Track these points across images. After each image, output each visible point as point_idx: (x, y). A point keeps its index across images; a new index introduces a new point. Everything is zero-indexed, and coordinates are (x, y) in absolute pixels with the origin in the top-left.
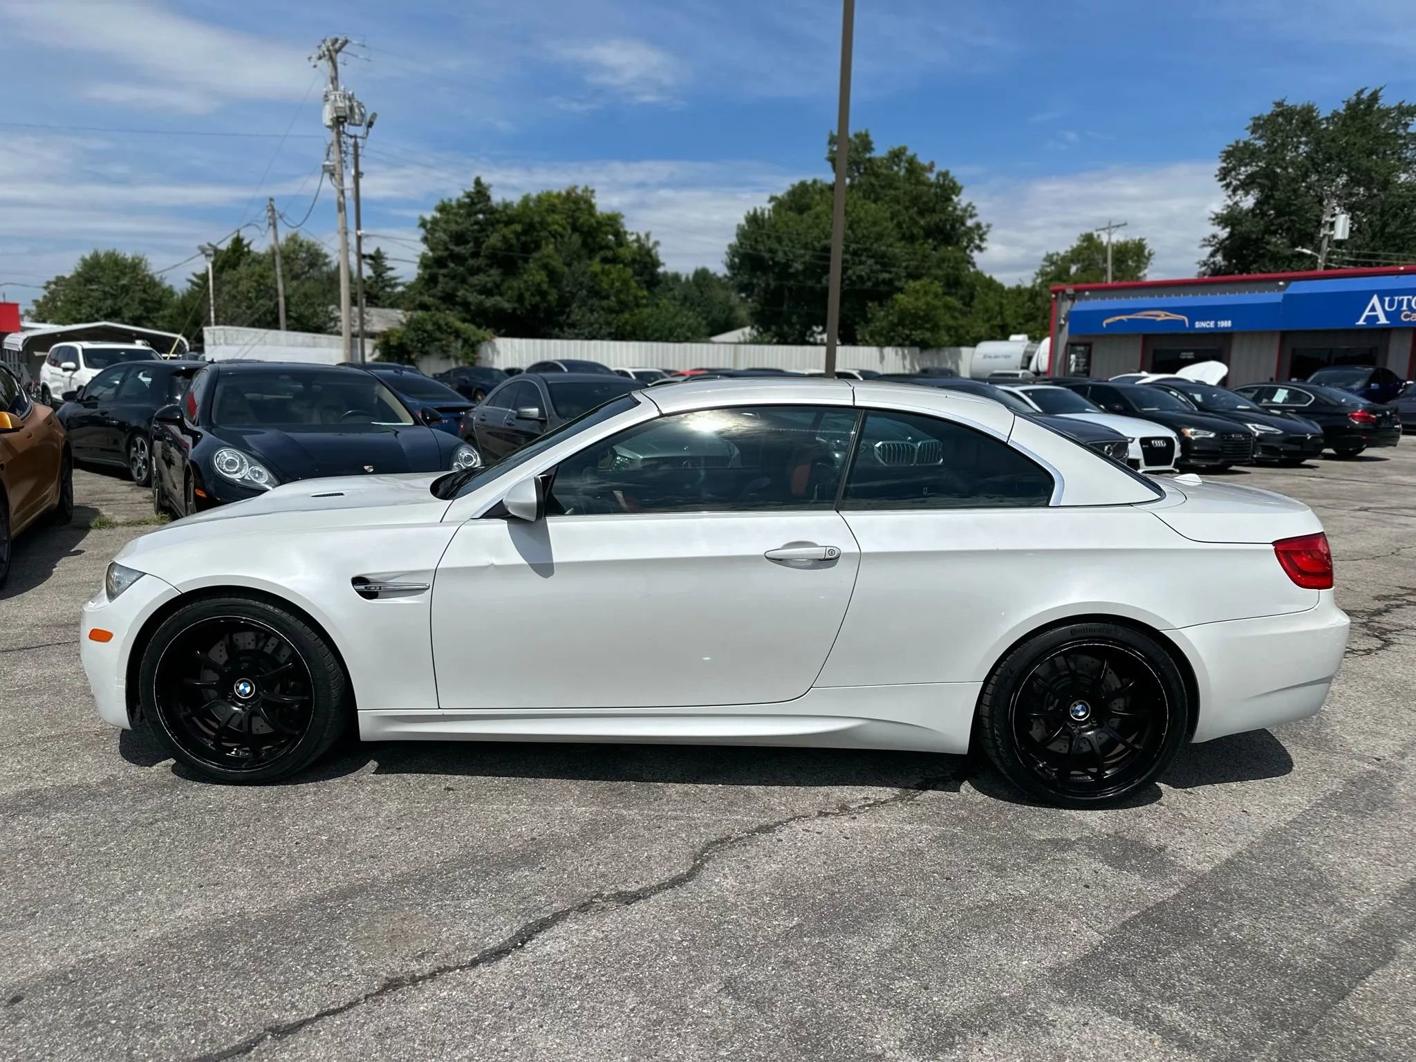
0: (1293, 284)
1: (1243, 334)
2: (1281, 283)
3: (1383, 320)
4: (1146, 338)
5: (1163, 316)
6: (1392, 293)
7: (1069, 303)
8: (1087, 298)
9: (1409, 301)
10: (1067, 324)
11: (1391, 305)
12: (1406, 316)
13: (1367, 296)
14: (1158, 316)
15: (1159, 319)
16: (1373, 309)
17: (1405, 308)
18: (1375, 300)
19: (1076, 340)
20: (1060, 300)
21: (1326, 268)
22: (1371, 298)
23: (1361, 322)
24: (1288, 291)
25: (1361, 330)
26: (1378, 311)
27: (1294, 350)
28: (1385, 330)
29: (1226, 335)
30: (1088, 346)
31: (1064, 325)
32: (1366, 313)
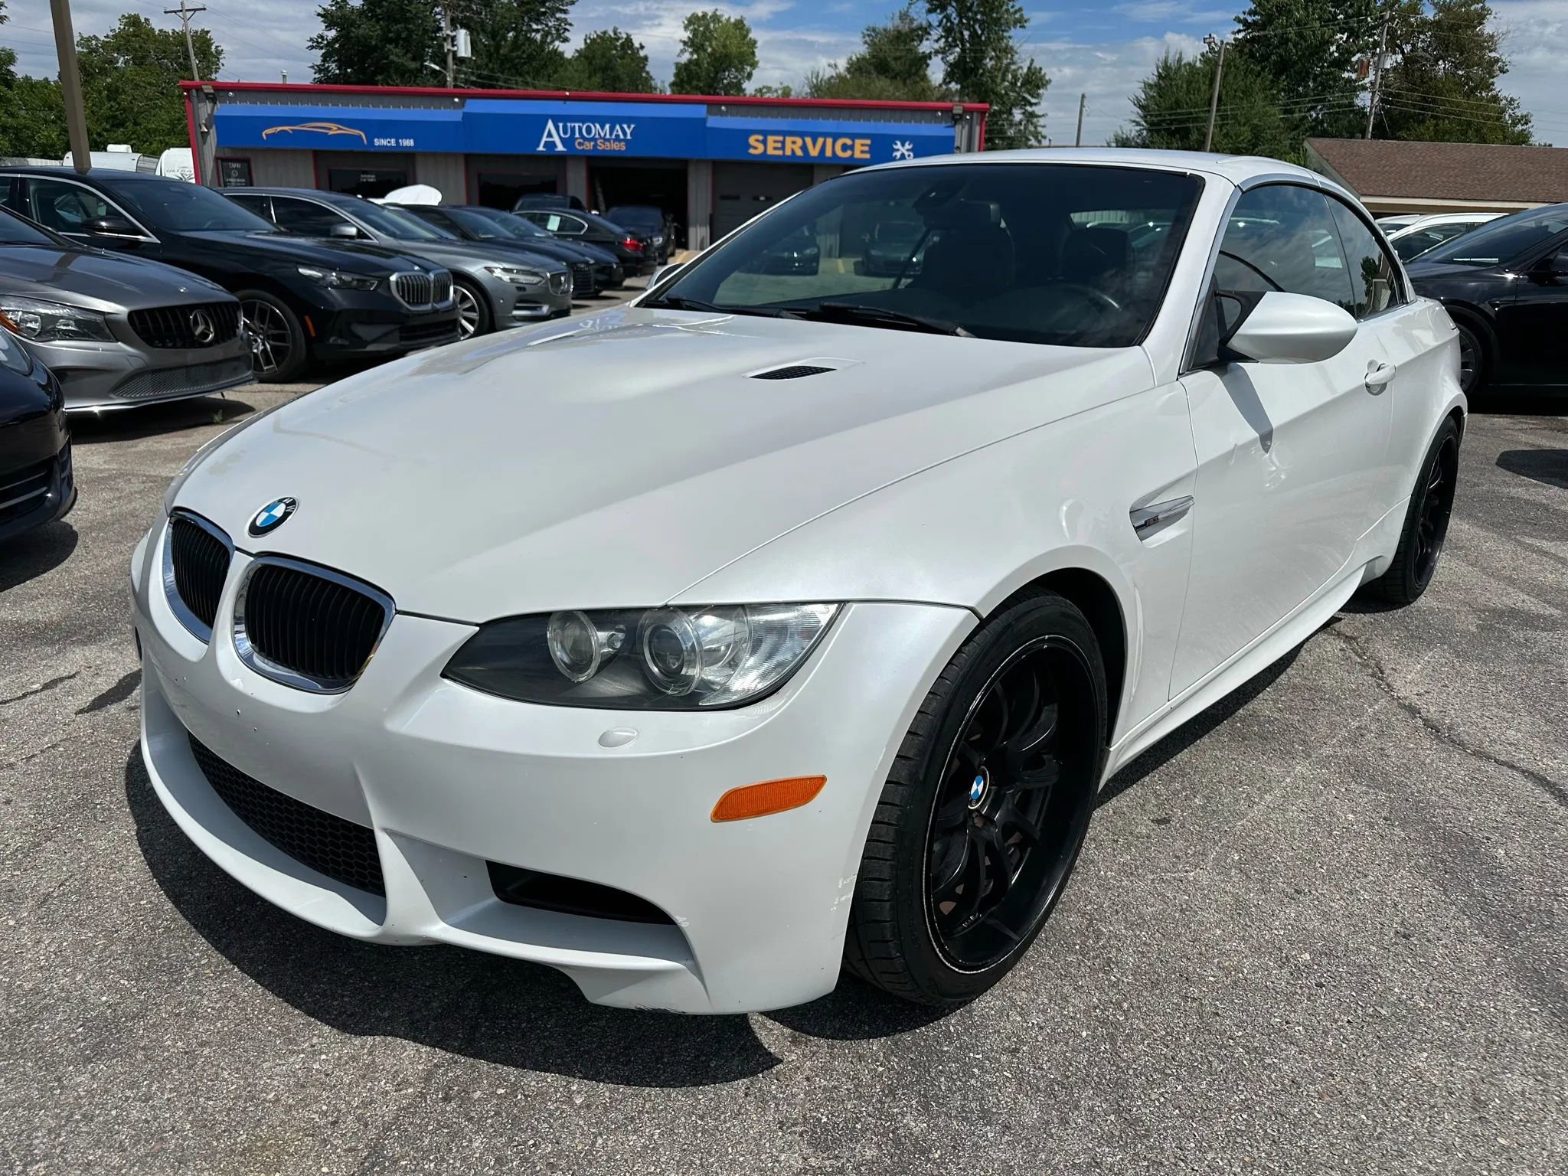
0: (469, 102)
1: (425, 155)
2: (456, 100)
3: (560, 148)
4: (316, 154)
5: (334, 130)
6: (566, 119)
7: (209, 105)
8: (232, 100)
9: (580, 129)
10: (213, 131)
11: (565, 132)
12: (580, 144)
13: (541, 121)
14: (330, 129)
15: (331, 133)
16: (550, 135)
17: (577, 135)
18: (550, 125)
19: (228, 154)
20: (195, 100)
21: (455, 86)
22: (546, 123)
23: (541, 148)
24: (467, 109)
25: (541, 157)
26: (553, 136)
27: (479, 175)
28: (561, 158)
29: (408, 156)
30: (246, 162)
31: (208, 133)
32: (544, 139)
